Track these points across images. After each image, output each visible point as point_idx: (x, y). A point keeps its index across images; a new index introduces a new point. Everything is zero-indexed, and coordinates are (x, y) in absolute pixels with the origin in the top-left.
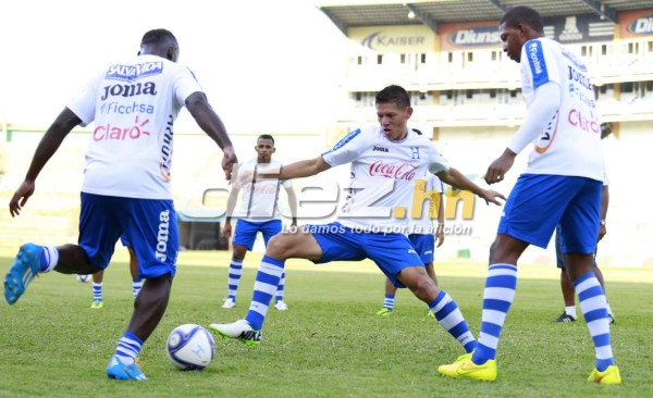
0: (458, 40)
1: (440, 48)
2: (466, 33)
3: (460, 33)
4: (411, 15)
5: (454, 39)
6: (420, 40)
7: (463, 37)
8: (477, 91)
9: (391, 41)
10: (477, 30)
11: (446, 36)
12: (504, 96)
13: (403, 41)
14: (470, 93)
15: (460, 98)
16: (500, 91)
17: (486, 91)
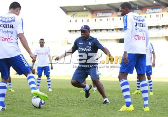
0: (98, 16)
1: (93, 18)
2: (100, 13)
3: (98, 14)
4: (85, 9)
5: (96, 15)
6: (87, 16)
7: (99, 15)
8: (103, 30)
9: (79, 16)
10: (103, 13)
11: (94, 15)
12: (110, 31)
13: (82, 16)
14: (101, 30)
15: (98, 31)
16: (109, 29)
17: (105, 29)
